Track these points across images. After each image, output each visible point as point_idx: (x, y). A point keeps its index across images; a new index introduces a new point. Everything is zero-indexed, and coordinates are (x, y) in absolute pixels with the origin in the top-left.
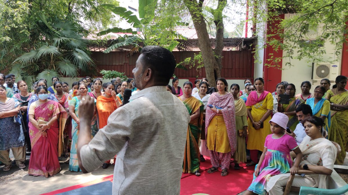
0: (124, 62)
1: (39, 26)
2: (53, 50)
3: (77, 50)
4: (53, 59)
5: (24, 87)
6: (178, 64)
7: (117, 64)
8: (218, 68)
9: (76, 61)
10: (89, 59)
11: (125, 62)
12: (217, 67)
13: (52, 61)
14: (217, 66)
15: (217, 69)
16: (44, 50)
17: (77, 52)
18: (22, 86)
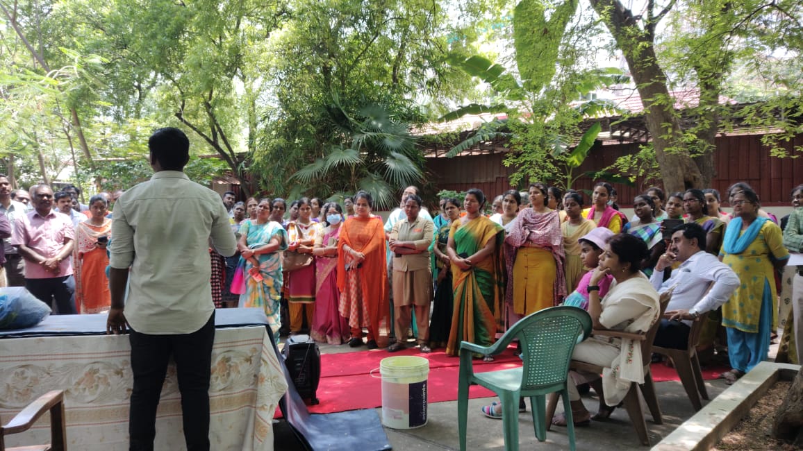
0: (496, 176)
1: (332, 114)
2: (352, 157)
3: (394, 154)
4: (356, 175)
5: (253, 207)
6: (598, 173)
7: (483, 181)
8: (698, 175)
9: (389, 176)
10: (413, 170)
11: (498, 176)
12: (695, 175)
13: (353, 178)
14: (694, 172)
15: (695, 178)
16: (336, 158)
17: (393, 158)
18: (251, 206)
